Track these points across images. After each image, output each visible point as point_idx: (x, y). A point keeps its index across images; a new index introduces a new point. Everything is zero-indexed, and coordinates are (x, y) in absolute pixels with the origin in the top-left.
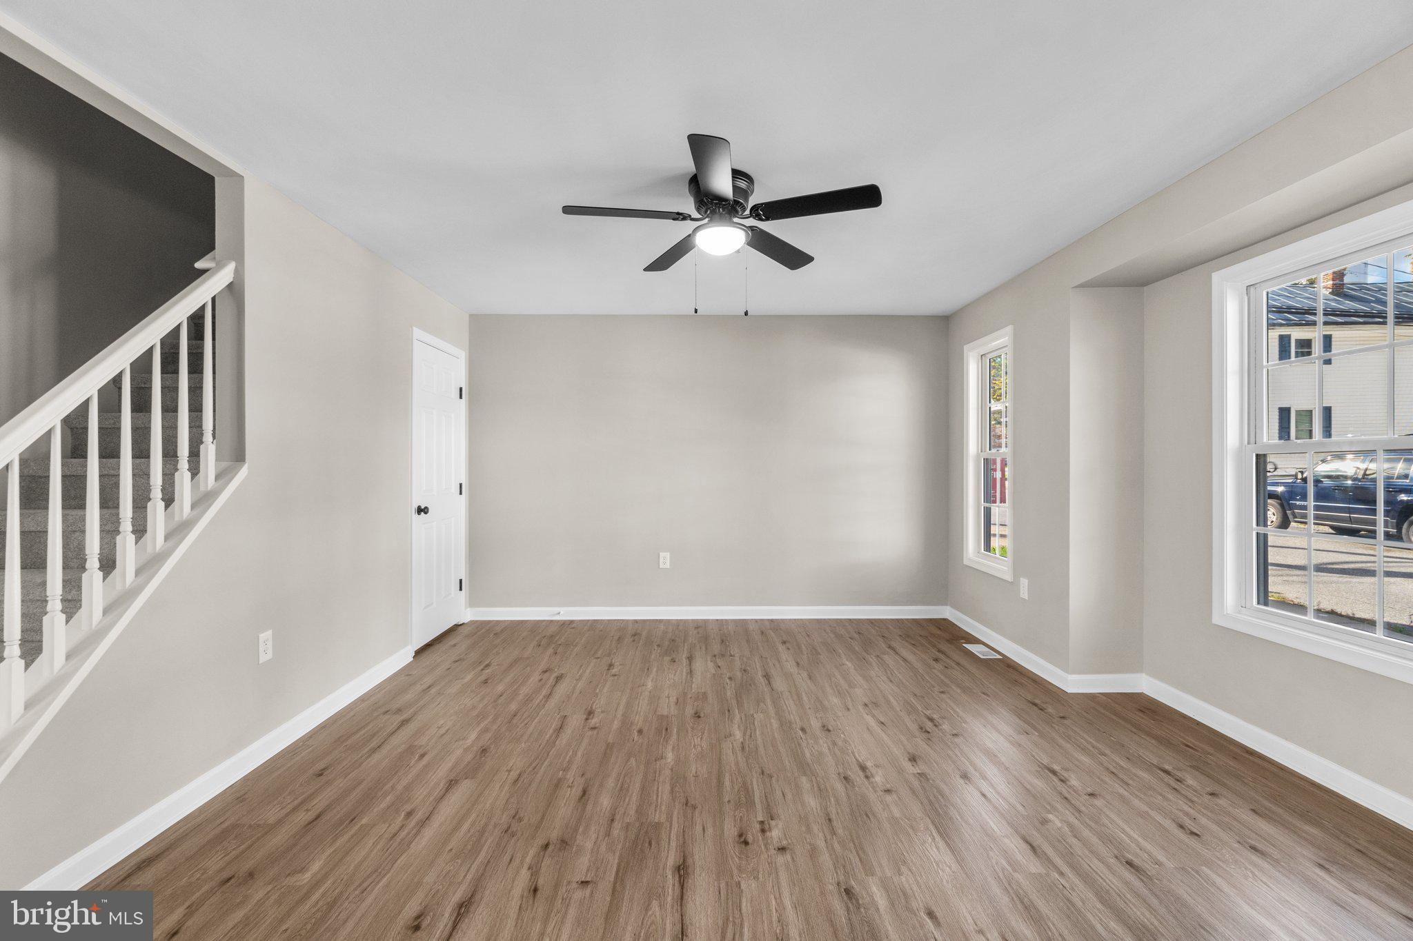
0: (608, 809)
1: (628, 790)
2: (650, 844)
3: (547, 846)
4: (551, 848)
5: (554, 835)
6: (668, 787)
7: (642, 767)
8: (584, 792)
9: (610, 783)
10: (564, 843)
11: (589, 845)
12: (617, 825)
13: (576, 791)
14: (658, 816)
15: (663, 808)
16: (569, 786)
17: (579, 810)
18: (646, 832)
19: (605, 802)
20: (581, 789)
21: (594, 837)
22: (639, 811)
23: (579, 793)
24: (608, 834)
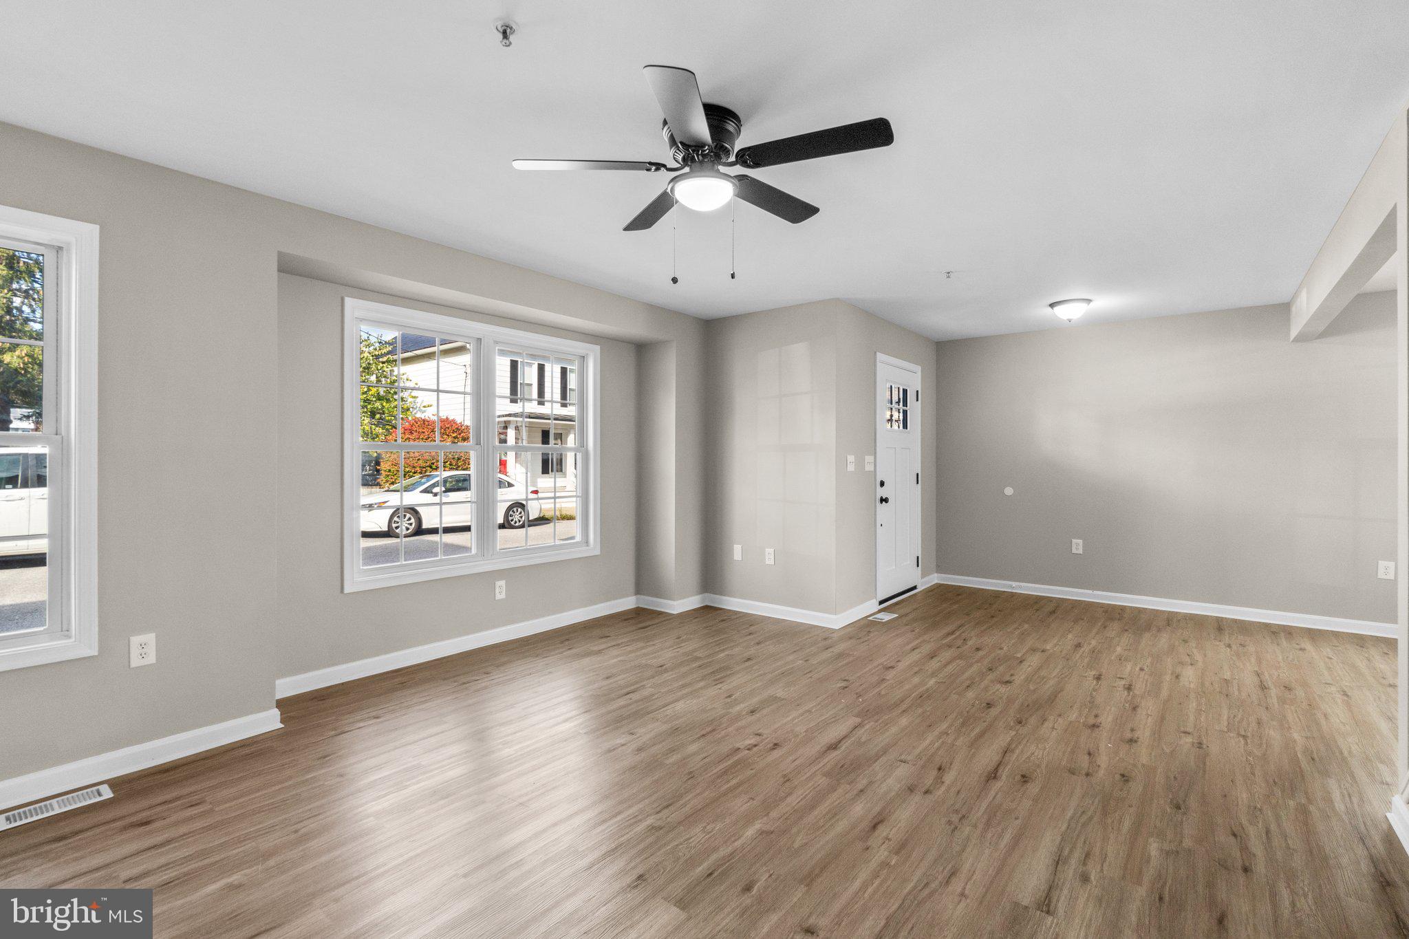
0: (859, 802)
1: (829, 811)
2: (842, 766)
3: (927, 792)
4: (924, 790)
5: (917, 798)
6: (789, 800)
7: (795, 830)
8: (875, 827)
9: (842, 825)
10: (911, 789)
11: (890, 781)
12: (860, 786)
13: (883, 831)
14: (822, 781)
15: (810, 785)
16: (889, 840)
17: (888, 811)
18: (839, 773)
19: (859, 809)
20: (877, 833)
21: (884, 785)
22: (833, 789)
23: (881, 828)
24: (871, 783)
